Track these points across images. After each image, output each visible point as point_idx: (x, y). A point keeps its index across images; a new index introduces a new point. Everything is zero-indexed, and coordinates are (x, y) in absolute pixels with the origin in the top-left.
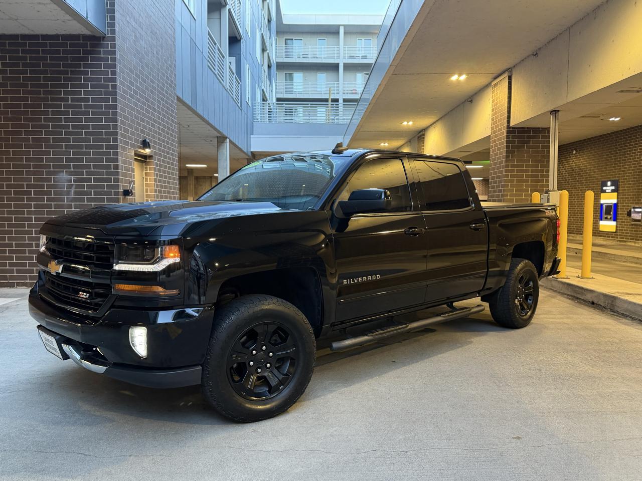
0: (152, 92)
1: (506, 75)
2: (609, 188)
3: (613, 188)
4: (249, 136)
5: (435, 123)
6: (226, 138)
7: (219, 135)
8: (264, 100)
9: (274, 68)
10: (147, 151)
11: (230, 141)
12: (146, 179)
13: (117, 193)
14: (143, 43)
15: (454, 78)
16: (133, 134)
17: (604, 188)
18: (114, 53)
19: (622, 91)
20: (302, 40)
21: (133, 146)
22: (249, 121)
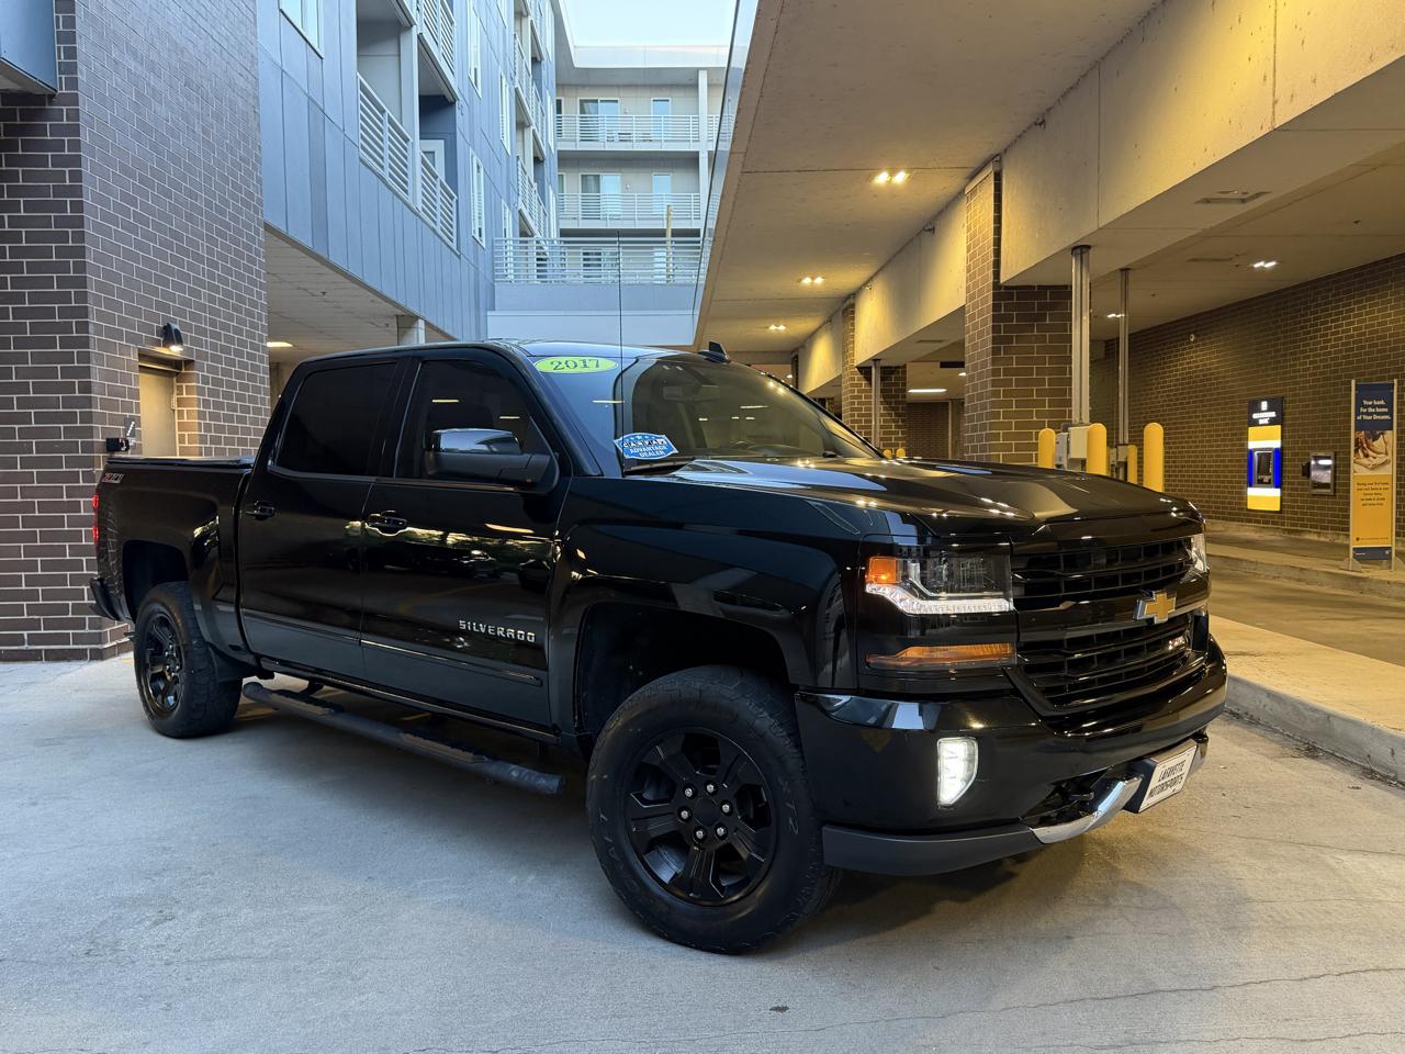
0: (190, 218)
1: (989, 171)
2: (1264, 415)
3: (1273, 414)
4: (482, 313)
5: (871, 279)
6: (417, 318)
7: (399, 312)
8: (523, 234)
9: (551, 165)
10: (175, 350)
11: (427, 323)
12: (181, 414)
13: (88, 447)
14: (162, 110)
15: (882, 179)
16: (135, 312)
17: (1255, 416)
18: (76, 130)
19: (1207, 201)
20: (616, 101)
21: (133, 339)
22: (482, 283)
